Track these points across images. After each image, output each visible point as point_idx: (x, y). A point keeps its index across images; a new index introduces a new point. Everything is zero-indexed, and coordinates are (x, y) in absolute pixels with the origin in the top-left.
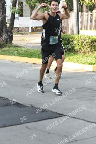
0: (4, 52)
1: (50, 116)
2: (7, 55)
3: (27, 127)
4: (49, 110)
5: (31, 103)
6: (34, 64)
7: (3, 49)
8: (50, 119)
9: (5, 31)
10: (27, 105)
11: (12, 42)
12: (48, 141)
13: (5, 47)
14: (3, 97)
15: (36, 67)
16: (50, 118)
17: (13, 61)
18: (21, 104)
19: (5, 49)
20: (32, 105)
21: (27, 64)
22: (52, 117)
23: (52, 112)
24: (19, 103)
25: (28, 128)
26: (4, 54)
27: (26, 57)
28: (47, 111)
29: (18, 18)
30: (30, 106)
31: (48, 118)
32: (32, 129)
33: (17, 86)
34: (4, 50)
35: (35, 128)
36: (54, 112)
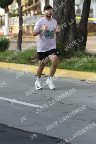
0: (70, 65)
2: (75, 70)
7: (68, 60)
9: (73, 29)
11: (85, 48)
13: (72, 56)
14: (57, 138)
17: (84, 80)
19: (72, 59)
26: (70, 69)
33: (83, 120)
34: (71, 62)
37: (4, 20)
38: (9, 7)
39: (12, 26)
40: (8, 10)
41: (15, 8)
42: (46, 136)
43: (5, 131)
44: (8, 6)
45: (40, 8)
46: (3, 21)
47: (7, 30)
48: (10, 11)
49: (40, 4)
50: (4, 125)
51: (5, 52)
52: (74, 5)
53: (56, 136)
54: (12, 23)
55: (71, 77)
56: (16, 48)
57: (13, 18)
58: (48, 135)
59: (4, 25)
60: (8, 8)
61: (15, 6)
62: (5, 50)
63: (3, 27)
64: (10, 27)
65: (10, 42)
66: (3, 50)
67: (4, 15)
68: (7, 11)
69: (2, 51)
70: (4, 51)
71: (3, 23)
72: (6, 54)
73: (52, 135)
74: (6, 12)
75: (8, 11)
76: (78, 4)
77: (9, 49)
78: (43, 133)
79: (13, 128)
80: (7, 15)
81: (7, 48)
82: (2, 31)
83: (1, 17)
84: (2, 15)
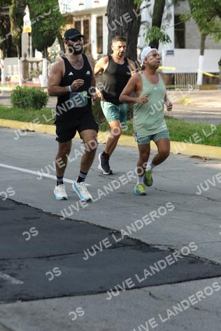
1: (208, 273)
3: (150, 294)
4: (206, 259)
5: (171, 244)
6: (194, 157)
8: (205, 278)
10: (161, 248)
12: (190, 324)
14: (110, 229)
15: (197, 165)
16: (207, 275)
18: (148, 245)
20: (172, 248)
21: (180, 157)
22: (211, 275)
23: (213, 263)
24: (143, 243)
25: (153, 297)
27: (177, 141)
28: (202, 262)
29: (173, 51)
30: (166, 249)
31: (201, 276)
32: (162, 300)
33: (146, 205)
35: (169, 297)
36: (219, 264)
37: (42, 68)
38: (49, 49)
40: (47, 54)
41: (57, 51)
42: (95, 225)
43: (39, 218)
44: (47, 48)
45: (90, 51)
46: (40, 69)
47: (45, 81)
48: (49, 55)
49: (90, 45)
51: (42, 110)
52: (136, 47)
53: (108, 226)
55: (130, 145)
58: (97, 224)
59: (41, 73)
60: (47, 51)
61: (57, 48)
62: (41, 107)
63: (40, 76)
66: (39, 107)
67: (42, 61)
68: (45, 55)
69: (37, 108)
70: (40, 109)
71: (40, 71)
73: (103, 225)
74: (44, 57)
75: (47, 56)
76: (141, 46)
77: (47, 106)
78: (91, 222)
79: (49, 214)
80: (45, 60)
81: (45, 105)
82: (38, 82)
83: (38, 63)
84: (38, 60)
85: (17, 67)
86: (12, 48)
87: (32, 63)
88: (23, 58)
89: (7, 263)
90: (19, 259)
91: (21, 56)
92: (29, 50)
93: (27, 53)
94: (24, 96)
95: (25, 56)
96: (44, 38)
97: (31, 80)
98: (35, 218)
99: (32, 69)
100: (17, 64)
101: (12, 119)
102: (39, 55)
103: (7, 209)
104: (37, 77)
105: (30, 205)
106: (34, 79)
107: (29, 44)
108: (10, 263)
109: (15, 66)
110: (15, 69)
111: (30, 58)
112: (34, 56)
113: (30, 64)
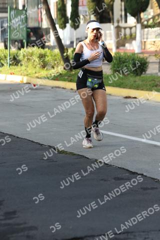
37: (136, 33)
38: (142, 15)
39: (145, 40)
40: (141, 19)
41: (150, 17)
43: (156, 188)
44: (140, 13)
46: (134, 34)
47: (139, 47)
48: (143, 21)
50: (154, 179)
51: (142, 76)
54: (145, 36)
56: (157, 71)
57: (146, 30)
59: (135, 38)
60: (140, 16)
61: (150, 14)
62: (142, 73)
63: (134, 42)
64: (143, 43)
65: (149, 63)
66: (139, 73)
67: (135, 26)
68: (139, 20)
69: (137, 75)
70: (140, 75)
71: (133, 37)
72: (143, 79)
74: (138, 22)
75: (141, 21)
77: (147, 72)
80: (139, 26)
81: (145, 71)
82: (131, 48)
83: (131, 28)
84: (131, 26)
85: (110, 33)
86: (104, 14)
87: (125, 28)
88: (116, 24)
89: (132, 237)
90: (144, 232)
91: (113, 22)
92: (121, 16)
93: (120, 18)
94: (124, 63)
95: (118, 22)
96: (138, 3)
97: (124, 45)
98: (152, 188)
99: (125, 35)
100: (110, 30)
101: (114, 86)
102: (132, 20)
103: (122, 179)
104: (131, 43)
105: (145, 174)
106: (127, 45)
107: (121, 10)
108: (135, 236)
109: (108, 32)
110: (108, 35)
111: (122, 24)
112: (126, 22)
113: (123, 30)
